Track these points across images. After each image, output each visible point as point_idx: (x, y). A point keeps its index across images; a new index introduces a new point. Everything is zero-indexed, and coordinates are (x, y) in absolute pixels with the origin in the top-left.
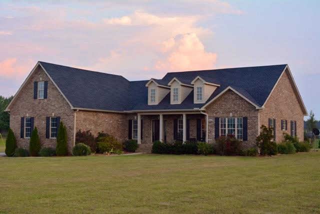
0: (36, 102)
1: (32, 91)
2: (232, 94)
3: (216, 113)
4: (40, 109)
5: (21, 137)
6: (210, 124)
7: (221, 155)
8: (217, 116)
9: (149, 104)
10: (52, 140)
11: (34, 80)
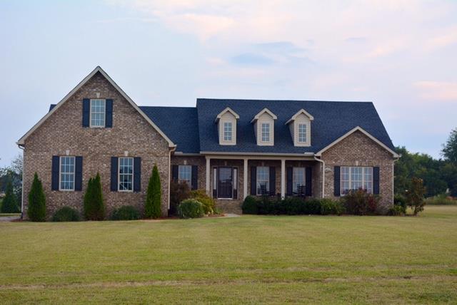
0: (87, 132)
1: (79, 113)
2: (359, 137)
3: (336, 161)
4: (97, 144)
5: (53, 189)
6: (327, 175)
7: (361, 215)
8: (338, 164)
9: (221, 143)
10: (123, 195)
11: (82, 96)
